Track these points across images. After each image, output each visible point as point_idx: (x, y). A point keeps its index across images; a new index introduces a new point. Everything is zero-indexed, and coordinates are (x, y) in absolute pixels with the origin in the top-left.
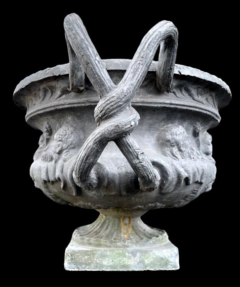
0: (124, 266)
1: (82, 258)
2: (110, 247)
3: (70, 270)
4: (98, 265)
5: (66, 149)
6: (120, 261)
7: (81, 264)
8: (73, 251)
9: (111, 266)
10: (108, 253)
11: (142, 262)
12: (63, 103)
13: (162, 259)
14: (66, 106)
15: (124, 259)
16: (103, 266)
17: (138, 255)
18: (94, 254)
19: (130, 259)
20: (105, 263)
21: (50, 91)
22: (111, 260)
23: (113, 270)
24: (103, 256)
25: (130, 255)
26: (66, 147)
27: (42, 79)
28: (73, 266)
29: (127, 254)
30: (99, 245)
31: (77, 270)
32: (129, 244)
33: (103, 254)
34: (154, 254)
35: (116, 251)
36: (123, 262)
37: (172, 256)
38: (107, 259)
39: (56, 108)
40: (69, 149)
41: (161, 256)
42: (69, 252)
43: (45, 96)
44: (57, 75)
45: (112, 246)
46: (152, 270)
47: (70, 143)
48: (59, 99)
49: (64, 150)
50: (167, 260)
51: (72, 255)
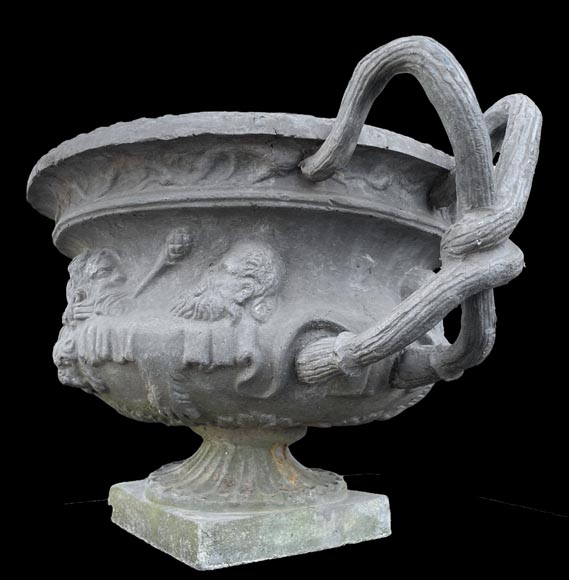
0: (311, 542)
1: (234, 536)
2: (283, 506)
3: (212, 568)
4: (266, 549)
5: (261, 295)
6: (305, 532)
7: (233, 551)
8: (217, 525)
9: (289, 547)
10: (284, 519)
11: (339, 529)
12: (278, 197)
13: (368, 518)
14: (284, 204)
15: (312, 527)
16: (274, 548)
17: (333, 515)
18: (257, 526)
19: (321, 526)
20: (279, 541)
21: (233, 163)
22: (289, 534)
23: (293, 554)
24: (275, 527)
25: (321, 518)
26: (261, 292)
27: (241, 133)
28: (218, 558)
29: (315, 517)
30: (260, 506)
31: (226, 566)
32: (315, 497)
33: (275, 523)
34: (356, 511)
35: (297, 513)
36: (310, 534)
37: (382, 512)
38: (282, 532)
39: (254, 203)
40: (267, 296)
41: (367, 514)
42: (210, 527)
43: (213, 168)
44: (286, 135)
45: (286, 503)
46: (354, 542)
47: (271, 282)
48: (258, 185)
49: (256, 297)
50: (376, 520)
51: (214, 535)
